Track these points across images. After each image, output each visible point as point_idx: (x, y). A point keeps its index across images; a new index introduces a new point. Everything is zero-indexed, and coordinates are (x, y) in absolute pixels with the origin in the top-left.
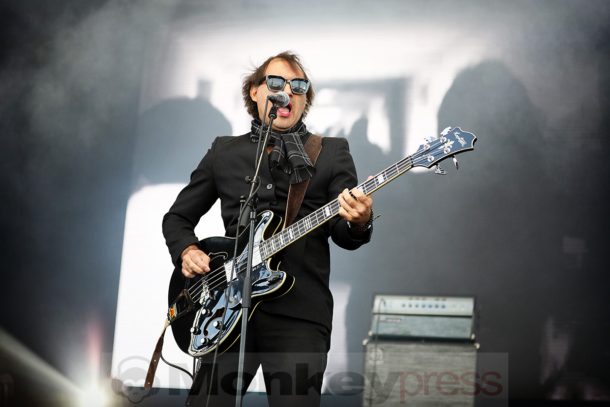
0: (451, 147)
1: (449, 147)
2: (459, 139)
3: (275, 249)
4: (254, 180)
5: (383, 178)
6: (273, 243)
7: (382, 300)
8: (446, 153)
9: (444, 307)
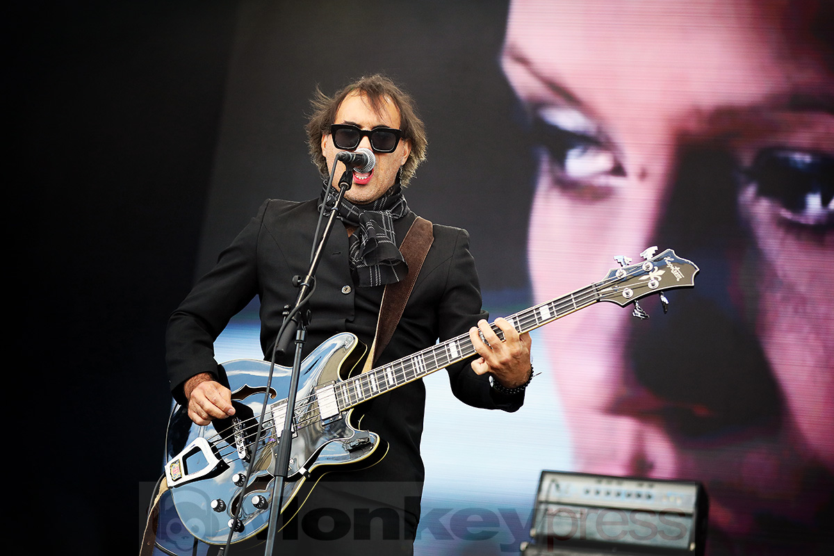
0: (660, 279)
1: (656, 278)
2: (672, 268)
3: (361, 396)
4: (306, 282)
5: (548, 312)
6: (358, 386)
7: (553, 481)
8: (652, 287)
9: (649, 497)
